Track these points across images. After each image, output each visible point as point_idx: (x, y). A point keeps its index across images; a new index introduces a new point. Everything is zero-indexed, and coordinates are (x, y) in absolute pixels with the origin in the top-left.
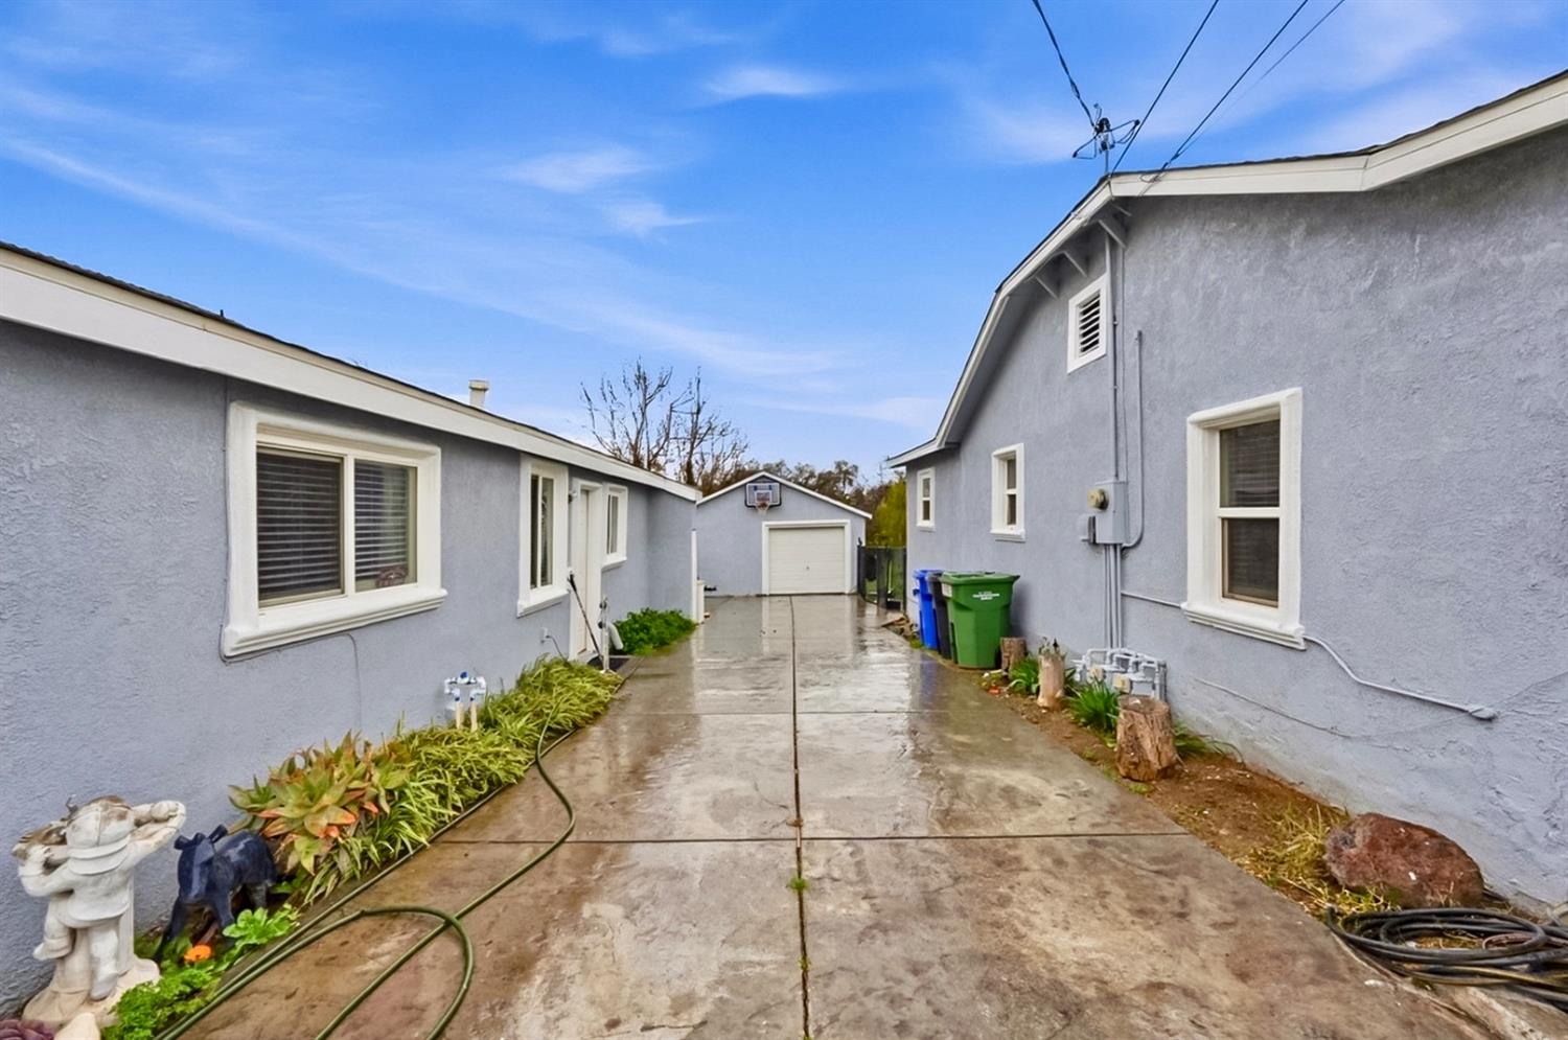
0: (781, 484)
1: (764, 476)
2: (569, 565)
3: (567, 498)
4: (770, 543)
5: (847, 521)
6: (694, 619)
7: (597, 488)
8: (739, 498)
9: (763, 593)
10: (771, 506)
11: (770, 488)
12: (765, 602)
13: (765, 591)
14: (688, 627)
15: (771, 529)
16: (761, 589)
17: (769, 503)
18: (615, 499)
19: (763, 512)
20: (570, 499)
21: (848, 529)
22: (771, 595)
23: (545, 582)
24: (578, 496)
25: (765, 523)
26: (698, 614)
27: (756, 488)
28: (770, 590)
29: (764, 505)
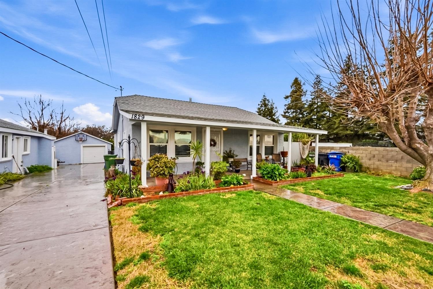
0: (87, 135)
1: (81, 133)
2: (12, 154)
3: (12, 140)
4: (83, 150)
5: (106, 145)
6: (53, 167)
7: (20, 138)
8: (74, 138)
9: (81, 163)
10: (83, 141)
11: (83, 136)
12: (82, 166)
13: (82, 162)
14: (50, 169)
15: (83, 147)
16: (80, 162)
17: (83, 140)
18: (27, 140)
19: (81, 142)
20: (13, 140)
21: (106, 147)
22: (84, 164)
23: (5, 157)
24: (15, 139)
25: (82, 145)
26: (54, 166)
27: (79, 136)
28: (83, 162)
29: (81, 141)
